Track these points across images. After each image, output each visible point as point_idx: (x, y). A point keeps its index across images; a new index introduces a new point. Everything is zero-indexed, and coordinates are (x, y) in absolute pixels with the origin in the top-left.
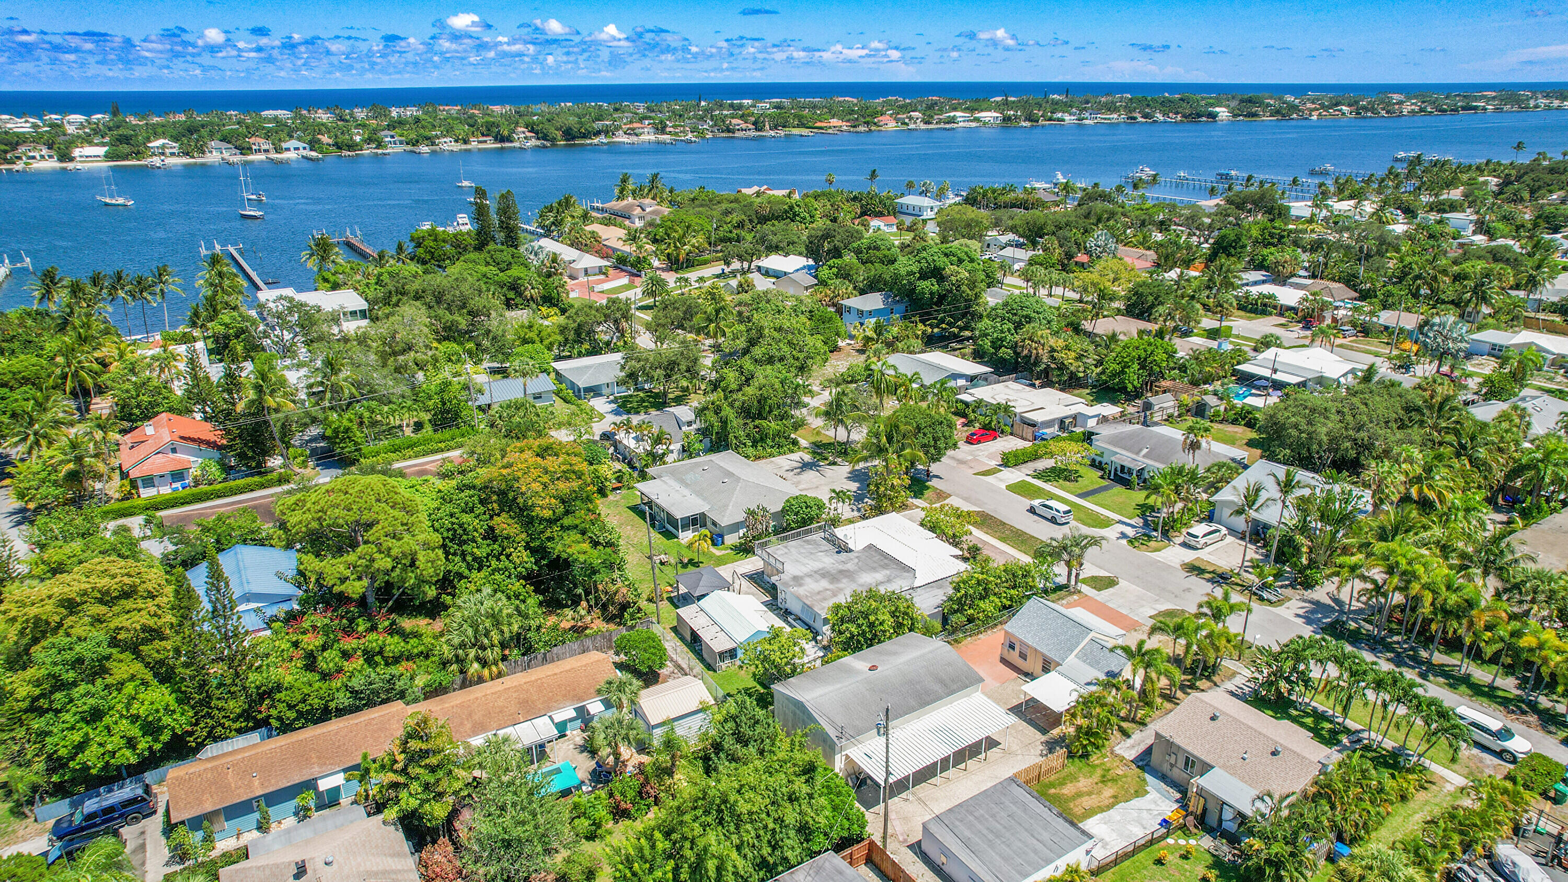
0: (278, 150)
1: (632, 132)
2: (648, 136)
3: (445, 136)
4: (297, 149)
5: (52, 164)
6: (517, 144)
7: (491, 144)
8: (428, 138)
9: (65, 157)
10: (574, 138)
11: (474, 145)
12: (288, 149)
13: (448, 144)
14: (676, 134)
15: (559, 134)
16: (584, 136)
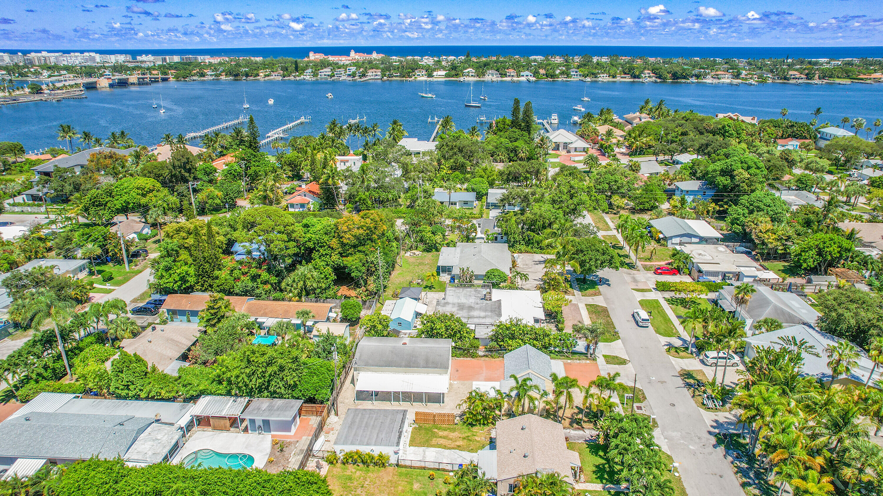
0: (518, 76)
1: (717, 77)
2: (727, 80)
3: (603, 73)
4: (527, 76)
5: (425, 78)
6: (641, 80)
7: (628, 79)
8: (593, 74)
9: (430, 75)
10: (678, 78)
11: (618, 79)
12: (523, 76)
13: (604, 78)
14: (746, 79)
15: (669, 76)
16: (685, 78)
